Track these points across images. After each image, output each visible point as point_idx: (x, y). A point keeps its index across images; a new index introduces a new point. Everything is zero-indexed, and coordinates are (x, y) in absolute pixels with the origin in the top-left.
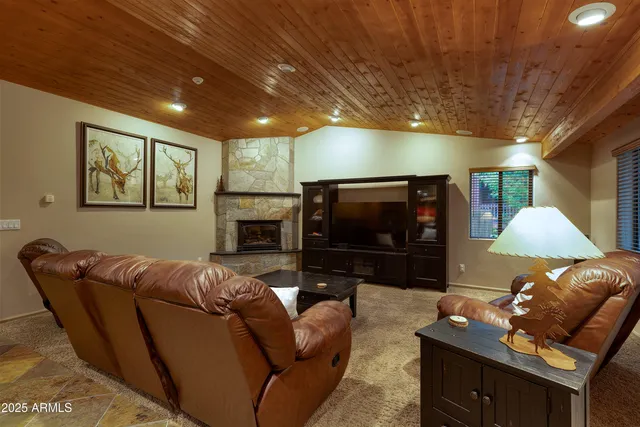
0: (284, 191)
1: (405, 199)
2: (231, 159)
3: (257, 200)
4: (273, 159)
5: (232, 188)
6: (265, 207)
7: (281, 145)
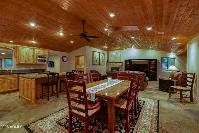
0: (119, 62)
1: (148, 63)
2: (109, 55)
3: (115, 63)
4: (117, 55)
5: (110, 61)
6: (116, 65)
7: (119, 52)
